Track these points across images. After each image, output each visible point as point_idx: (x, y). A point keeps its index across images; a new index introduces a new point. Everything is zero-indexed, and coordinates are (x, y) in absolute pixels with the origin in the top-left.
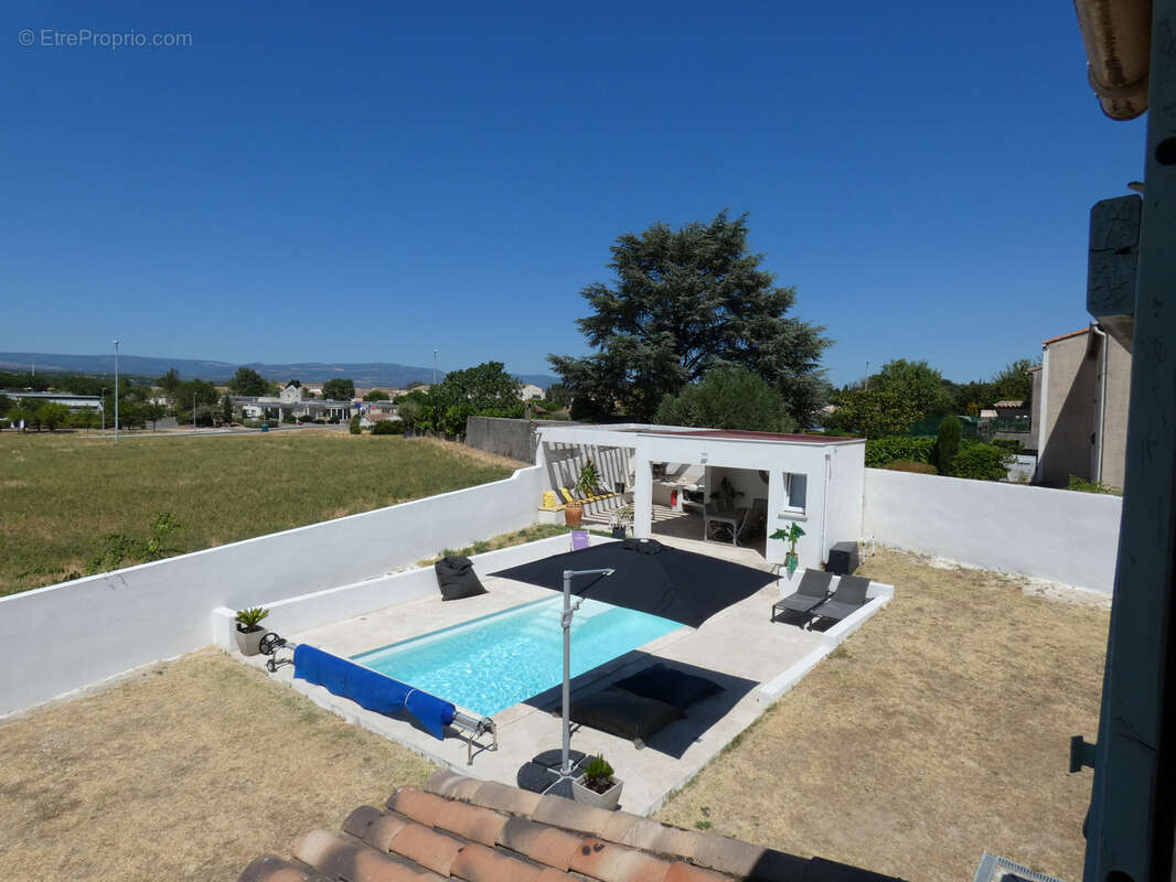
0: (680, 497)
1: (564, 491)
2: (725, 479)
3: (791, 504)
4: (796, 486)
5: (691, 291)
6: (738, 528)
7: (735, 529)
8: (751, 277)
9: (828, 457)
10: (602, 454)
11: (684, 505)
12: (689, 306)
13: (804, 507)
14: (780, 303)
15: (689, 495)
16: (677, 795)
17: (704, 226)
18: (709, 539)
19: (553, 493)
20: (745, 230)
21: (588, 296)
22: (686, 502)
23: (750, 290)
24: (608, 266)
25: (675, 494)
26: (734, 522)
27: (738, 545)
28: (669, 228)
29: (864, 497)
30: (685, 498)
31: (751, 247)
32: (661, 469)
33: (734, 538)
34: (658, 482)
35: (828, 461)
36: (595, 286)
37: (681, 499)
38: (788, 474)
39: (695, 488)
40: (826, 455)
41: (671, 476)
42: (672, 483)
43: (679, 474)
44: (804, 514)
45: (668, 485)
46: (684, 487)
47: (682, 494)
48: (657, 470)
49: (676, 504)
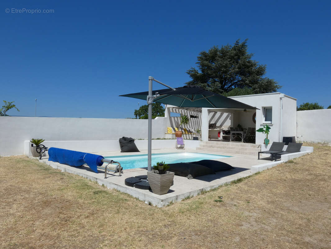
1: (176, 129)
2: (239, 125)
3: (266, 120)
4: (268, 112)
5: (226, 67)
7: (243, 136)
8: (249, 62)
9: (281, 98)
10: (192, 118)
11: (223, 137)
12: (225, 72)
13: (271, 121)
14: (260, 72)
15: (225, 132)
16: (206, 193)
17: (231, 46)
18: (232, 141)
19: (171, 128)
20: (246, 46)
21: (188, 73)
22: (224, 135)
23: (248, 67)
24: (196, 63)
25: (219, 133)
26: (242, 133)
27: (244, 142)
28: (218, 47)
29: (297, 123)
30: (223, 134)
31: (248, 51)
32: (214, 125)
33: (242, 139)
34: (213, 129)
35: (281, 100)
36: (191, 70)
37: (222, 134)
38: (264, 108)
39: (227, 129)
40: (280, 98)
41: (218, 127)
42: (218, 129)
43: (221, 126)
44: (271, 123)
45: (217, 129)
46: (223, 130)
47: (222, 132)
48: (213, 125)
49: (220, 137)
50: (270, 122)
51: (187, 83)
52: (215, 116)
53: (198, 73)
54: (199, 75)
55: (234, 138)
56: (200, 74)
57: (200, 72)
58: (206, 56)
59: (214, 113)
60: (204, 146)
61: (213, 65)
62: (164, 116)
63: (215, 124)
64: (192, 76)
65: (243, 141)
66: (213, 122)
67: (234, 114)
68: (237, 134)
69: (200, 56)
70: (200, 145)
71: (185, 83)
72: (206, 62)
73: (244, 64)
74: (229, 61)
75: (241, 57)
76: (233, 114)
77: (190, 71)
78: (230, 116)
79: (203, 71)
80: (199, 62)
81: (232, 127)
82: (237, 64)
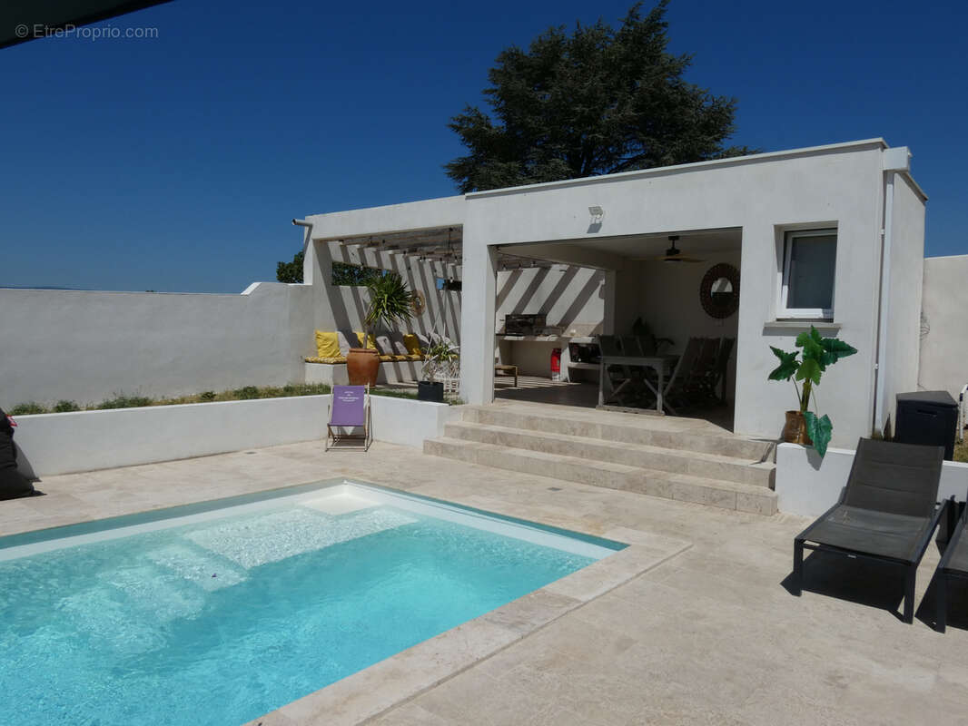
0: (566, 357)
1: (362, 336)
2: (639, 320)
4: (803, 257)
5: (590, 100)
6: (667, 378)
7: (660, 382)
9: (887, 175)
11: (570, 371)
12: (589, 121)
13: (828, 304)
15: (579, 351)
18: (609, 402)
20: (664, 25)
22: (574, 365)
23: (671, 105)
24: (486, 92)
25: (557, 354)
26: (657, 365)
27: (668, 413)
28: (563, 31)
29: (922, 317)
30: (573, 359)
32: (538, 320)
33: (660, 397)
34: (530, 338)
35: (889, 187)
36: (465, 114)
37: (566, 360)
38: (787, 234)
39: (589, 340)
40: (885, 173)
41: (552, 327)
42: (552, 338)
43: (565, 323)
44: (831, 320)
45: (546, 339)
46: (572, 341)
47: (567, 350)
48: (530, 320)
49: (558, 370)
50: (817, 313)
51: (453, 166)
52: (542, 284)
53: (488, 126)
54: (493, 132)
55: (620, 387)
56: (498, 128)
57: (497, 123)
58: (520, 67)
59: (537, 270)
60: (464, 434)
61: (545, 97)
62: (301, 281)
63: (542, 316)
64: (469, 137)
65: (664, 409)
66: (531, 309)
67: (617, 272)
68: (633, 369)
69: (498, 67)
70: (447, 427)
71: (446, 164)
72: (519, 85)
73: (658, 92)
74: (602, 80)
75: (647, 68)
76: (614, 273)
77: (464, 118)
78: (603, 282)
79: (508, 120)
80: (494, 87)
81: (610, 333)
82: (631, 93)
